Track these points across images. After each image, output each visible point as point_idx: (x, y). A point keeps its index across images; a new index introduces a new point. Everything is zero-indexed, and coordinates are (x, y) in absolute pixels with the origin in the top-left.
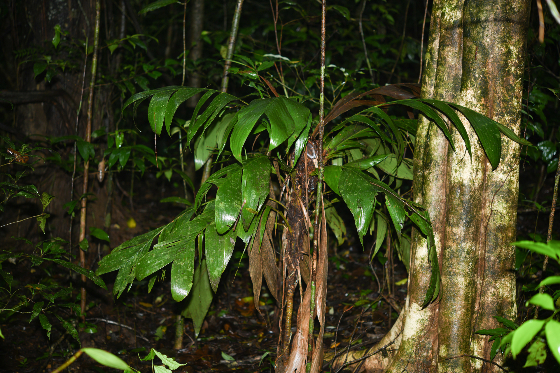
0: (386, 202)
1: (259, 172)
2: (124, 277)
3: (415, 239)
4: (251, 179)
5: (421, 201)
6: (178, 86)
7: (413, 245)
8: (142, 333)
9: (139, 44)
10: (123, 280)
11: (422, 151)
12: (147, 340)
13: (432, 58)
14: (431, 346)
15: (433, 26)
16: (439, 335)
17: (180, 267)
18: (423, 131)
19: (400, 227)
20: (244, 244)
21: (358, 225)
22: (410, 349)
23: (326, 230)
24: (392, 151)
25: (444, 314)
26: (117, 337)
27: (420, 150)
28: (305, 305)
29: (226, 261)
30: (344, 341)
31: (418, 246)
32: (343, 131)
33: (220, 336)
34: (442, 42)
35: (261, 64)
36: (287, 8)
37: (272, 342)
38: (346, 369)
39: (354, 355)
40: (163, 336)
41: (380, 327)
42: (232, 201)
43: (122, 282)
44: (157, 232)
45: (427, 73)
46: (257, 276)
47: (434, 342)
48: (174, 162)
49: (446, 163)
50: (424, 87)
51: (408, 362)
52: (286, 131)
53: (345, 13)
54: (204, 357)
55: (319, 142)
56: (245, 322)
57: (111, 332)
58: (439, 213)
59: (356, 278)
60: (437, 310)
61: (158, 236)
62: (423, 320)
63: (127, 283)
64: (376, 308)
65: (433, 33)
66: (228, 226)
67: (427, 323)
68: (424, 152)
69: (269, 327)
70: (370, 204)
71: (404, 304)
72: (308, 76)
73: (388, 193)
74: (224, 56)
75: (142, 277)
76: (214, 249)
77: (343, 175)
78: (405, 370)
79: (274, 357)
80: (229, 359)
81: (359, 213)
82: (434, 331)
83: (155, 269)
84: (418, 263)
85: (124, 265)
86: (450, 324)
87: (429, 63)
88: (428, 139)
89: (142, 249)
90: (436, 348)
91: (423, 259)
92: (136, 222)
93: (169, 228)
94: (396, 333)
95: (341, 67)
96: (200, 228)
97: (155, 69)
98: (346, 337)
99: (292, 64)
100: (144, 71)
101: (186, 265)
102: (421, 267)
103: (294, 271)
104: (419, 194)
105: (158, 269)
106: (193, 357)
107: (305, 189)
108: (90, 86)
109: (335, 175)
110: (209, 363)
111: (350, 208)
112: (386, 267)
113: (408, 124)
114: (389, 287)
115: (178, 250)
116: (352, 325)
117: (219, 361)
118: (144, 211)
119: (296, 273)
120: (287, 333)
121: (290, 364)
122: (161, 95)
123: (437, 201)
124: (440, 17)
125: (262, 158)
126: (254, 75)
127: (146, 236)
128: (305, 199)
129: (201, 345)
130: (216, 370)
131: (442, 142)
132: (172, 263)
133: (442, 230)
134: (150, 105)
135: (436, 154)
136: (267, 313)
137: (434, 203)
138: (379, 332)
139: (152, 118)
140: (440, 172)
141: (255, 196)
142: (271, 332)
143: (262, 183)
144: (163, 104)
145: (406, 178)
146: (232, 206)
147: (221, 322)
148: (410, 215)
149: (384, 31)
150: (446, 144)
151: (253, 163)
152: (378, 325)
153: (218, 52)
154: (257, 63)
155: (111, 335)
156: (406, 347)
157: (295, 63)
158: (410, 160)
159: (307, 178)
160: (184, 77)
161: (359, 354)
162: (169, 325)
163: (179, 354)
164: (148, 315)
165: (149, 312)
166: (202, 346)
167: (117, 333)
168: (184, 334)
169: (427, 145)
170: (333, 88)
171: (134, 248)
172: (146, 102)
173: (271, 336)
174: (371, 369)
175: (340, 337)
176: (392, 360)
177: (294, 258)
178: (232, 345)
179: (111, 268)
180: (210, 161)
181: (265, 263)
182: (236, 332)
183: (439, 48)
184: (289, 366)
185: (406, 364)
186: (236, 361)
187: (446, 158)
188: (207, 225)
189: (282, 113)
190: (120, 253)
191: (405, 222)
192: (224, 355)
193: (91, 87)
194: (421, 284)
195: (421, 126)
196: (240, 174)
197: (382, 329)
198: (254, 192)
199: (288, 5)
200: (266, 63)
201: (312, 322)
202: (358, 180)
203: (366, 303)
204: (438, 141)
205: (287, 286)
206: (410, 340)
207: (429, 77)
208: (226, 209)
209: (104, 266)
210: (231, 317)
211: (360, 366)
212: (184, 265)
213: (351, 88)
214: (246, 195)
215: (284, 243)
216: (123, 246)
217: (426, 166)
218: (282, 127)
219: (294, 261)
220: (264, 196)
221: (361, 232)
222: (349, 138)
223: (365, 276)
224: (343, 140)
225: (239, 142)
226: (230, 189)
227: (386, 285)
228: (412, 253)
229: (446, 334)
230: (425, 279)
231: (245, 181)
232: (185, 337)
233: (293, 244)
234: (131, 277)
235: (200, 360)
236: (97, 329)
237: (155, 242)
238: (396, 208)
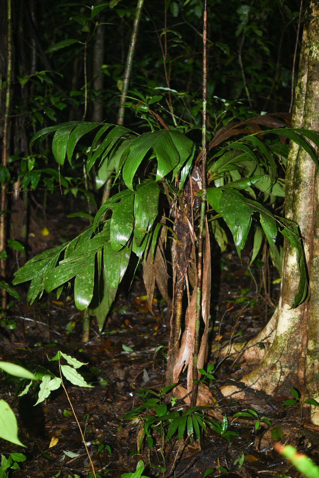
0: (260, 221)
1: (149, 196)
2: (36, 286)
3: (287, 249)
4: (142, 202)
5: (292, 216)
6: (79, 122)
7: (285, 254)
8: (54, 328)
9: (46, 80)
10: (35, 289)
11: (292, 173)
12: (59, 334)
13: (301, 91)
14: (300, 341)
15: (302, 63)
16: (307, 332)
17: (82, 280)
18: (293, 156)
19: (273, 242)
20: (138, 257)
21: (236, 241)
22: (282, 343)
23: (209, 242)
24: (267, 173)
25: (312, 314)
26: (34, 331)
27: (290, 172)
28: (192, 307)
29: (122, 273)
30: (227, 334)
31: (290, 256)
32: (224, 156)
33: (121, 330)
34: (310, 77)
35: (151, 98)
36: (175, 46)
37: (165, 335)
38: (228, 359)
39: (235, 347)
40: (73, 330)
41: (257, 322)
42: (125, 223)
43: (34, 291)
44: (64, 246)
45: (296, 104)
46: (150, 283)
47: (303, 337)
48: (79, 181)
49: (313, 184)
50: (294, 117)
51: (281, 354)
52: (170, 163)
53: (225, 49)
54: (107, 349)
55: (202, 167)
56: (142, 318)
57: (28, 327)
58: (308, 227)
59: (237, 278)
60: (306, 310)
61: (64, 250)
62: (293, 318)
63: (38, 292)
64: (254, 305)
65: (302, 68)
66: (121, 245)
67: (297, 321)
68: (295, 174)
69: (163, 322)
70: (246, 223)
71: (278, 304)
72: (193, 105)
73: (262, 212)
74: (120, 88)
75: (50, 289)
76: (111, 264)
77: (223, 196)
78: (278, 361)
79: (166, 351)
80: (129, 351)
81: (237, 230)
82: (303, 328)
83: (61, 282)
84: (289, 270)
85: (36, 276)
86: (317, 323)
87: (298, 95)
88: (297, 162)
89: (51, 262)
90: (305, 342)
91: (294, 266)
92: (49, 230)
93: (74, 243)
94: (271, 329)
95: (222, 98)
96: (99, 246)
97: (61, 101)
98: (229, 330)
99: (179, 95)
100: (51, 104)
101: (87, 279)
102: (292, 273)
103: (183, 277)
104: (290, 210)
105: (63, 282)
106: (98, 348)
107: (190, 207)
108: (4, 117)
109: (217, 196)
110: (112, 354)
111: (229, 226)
112: (263, 270)
113: (280, 148)
114: (265, 287)
115: (80, 266)
116: (234, 320)
117: (120, 352)
118: (55, 221)
119: (184, 278)
120: (177, 330)
121: (180, 356)
122: (64, 130)
123: (306, 216)
124: (308, 54)
125: (152, 184)
126: (145, 108)
127: (54, 250)
128: (190, 216)
129: (104, 338)
130: (117, 360)
131: (310, 165)
132: (74, 278)
133: (310, 241)
134: (54, 140)
135: (305, 176)
136: (161, 310)
137: (303, 218)
138: (257, 326)
139: (56, 151)
140: (308, 192)
141: (145, 218)
142: (165, 326)
143: (151, 206)
144: (64, 139)
145: (279, 196)
146: (125, 227)
147: (122, 318)
148: (281, 230)
149: (261, 62)
150: (313, 167)
151: (144, 188)
152: (256, 319)
153: (116, 83)
154: (147, 97)
155: (28, 330)
156: (279, 342)
157: (182, 95)
158: (282, 180)
159: (192, 198)
160: (86, 108)
161: (239, 346)
162: (78, 321)
163: (86, 346)
164: (60, 312)
165: (60, 309)
166: (106, 339)
167: (33, 328)
168: (90, 329)
169: (297, 168)
170: (215, 116)
171: (44, 261)
172: (51, 136)
173: (165, 330)
174: (250, 359)
175: (223, 331)
176: (268, 352)
177: (182, 267)
178: (131, 339)
179: (25, 279)
180: (109, 181)
181: (157, 271)
182: (135, 327)
183: (307, 83)
184: (179, 358)
185: (279, 356)
186: (134, 352)
187: (313, 179)
188: (105, 243)
189: (167, 146)
190: (32, 265)
191: (277, 237)
192: (124, 347)
193: (6, 118)
194: (292, 288)
195: (291, 151)
196: (132, 198)
197: (260, 323)
198: (144, 214)
199: (176, 43)
200: (156, 97)
201: (198, 322)
202: (236, 201)
203: (246, 300)
204: (307, 165)
205: (176, 291)
206: (283, 336)
207: (298, 108)
208: (120, 231)
209: (19, 277)
210: (130, 313)
211: (241, 356)
212: (86, 279)
213: (231, 116)
214: (137, 217)
215: (173, 253)
216: (34, 259)
217: (296, 186)
218: (167, 159)
219: (182, 269)
220: (153, 218)
221: (239, 247)
222: (229, 162)
223: (245, 276)
224: (224, 164)
225: (130, 172)
226: (123, 213)
227: (263, 285)
228: (285, 261)
229: (313, 331)
230: (295, 283)
231: (136, 205)
232: (91, 331)
233: (181, 255)
234: (42, 286)
235: (104, 351)
236: (16, 325)
237: (61, 258)
238: (270, 225)
